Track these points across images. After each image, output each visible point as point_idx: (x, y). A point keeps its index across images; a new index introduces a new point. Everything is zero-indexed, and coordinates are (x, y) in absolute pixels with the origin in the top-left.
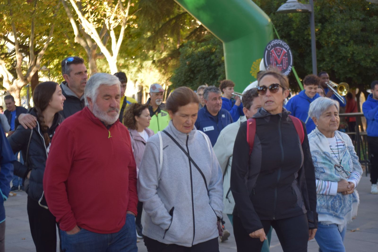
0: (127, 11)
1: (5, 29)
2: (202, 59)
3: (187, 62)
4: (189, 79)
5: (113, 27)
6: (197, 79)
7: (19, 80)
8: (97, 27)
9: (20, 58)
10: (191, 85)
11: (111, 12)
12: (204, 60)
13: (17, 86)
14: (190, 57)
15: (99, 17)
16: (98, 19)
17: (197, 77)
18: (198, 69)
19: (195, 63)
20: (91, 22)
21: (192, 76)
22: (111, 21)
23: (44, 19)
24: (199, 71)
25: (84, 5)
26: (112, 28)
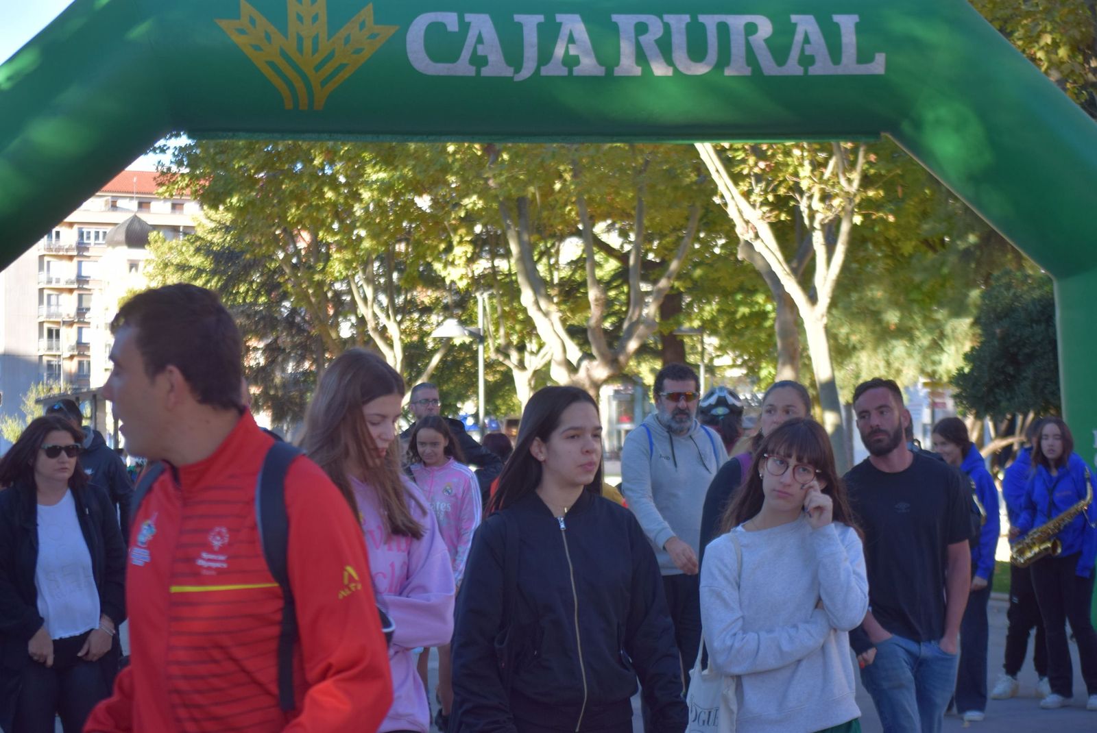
0: (856, 176)
1: (573, 213)
2: (1038, 322)
3: (998, 331)
4: (1001, 378)
5: (823, 220)
6: (1025, 378)
7: (595, 363)
8: (773, 220)
9: (600, 299)
10: (1008, 395)
11: (812, 179)
12: (1043, 326)
13: (589, 377)
14: (1006, 315)
15: (782, 191)
16: (777, 197)
17: (1025, 375)
18: (1027, 350)
19: (1018, 334)
20: (758, 204)
21: (1011, 370)
22: (817, 205)
23: (668, 191)
24: (1031, 357)
25: (738, 156)
26: (817, 225)
